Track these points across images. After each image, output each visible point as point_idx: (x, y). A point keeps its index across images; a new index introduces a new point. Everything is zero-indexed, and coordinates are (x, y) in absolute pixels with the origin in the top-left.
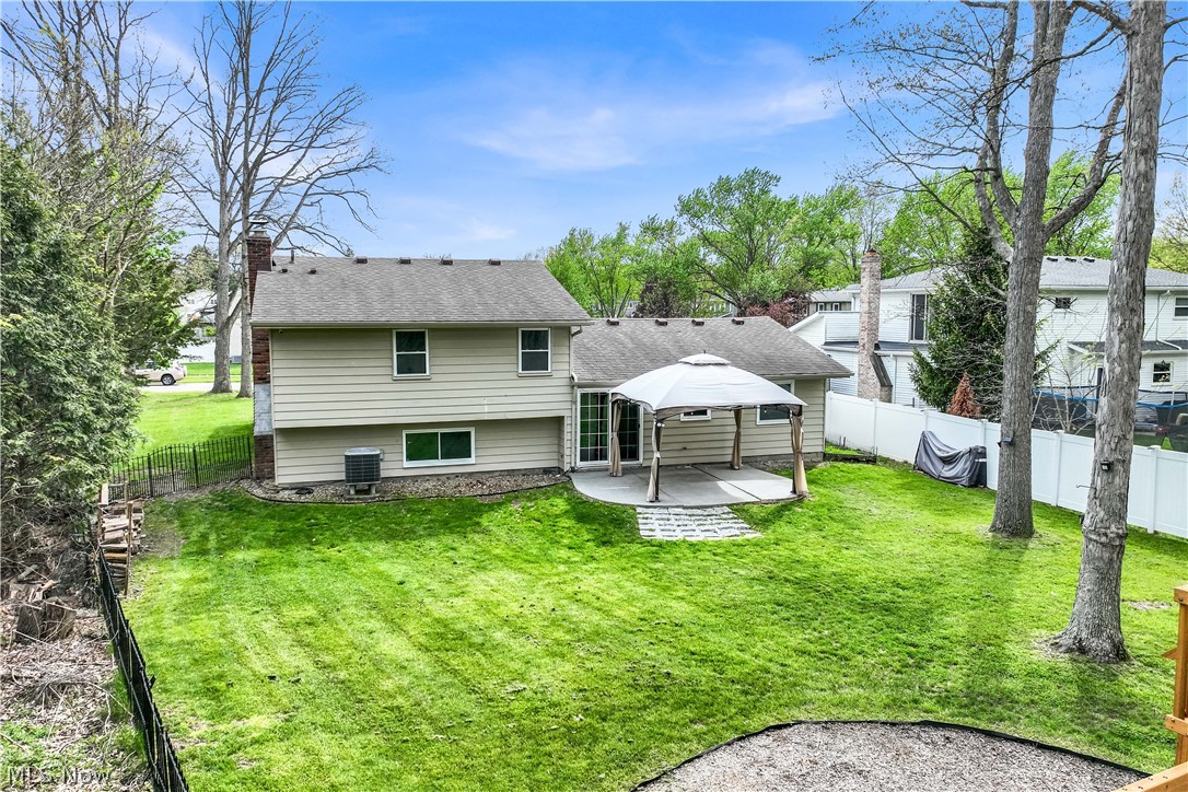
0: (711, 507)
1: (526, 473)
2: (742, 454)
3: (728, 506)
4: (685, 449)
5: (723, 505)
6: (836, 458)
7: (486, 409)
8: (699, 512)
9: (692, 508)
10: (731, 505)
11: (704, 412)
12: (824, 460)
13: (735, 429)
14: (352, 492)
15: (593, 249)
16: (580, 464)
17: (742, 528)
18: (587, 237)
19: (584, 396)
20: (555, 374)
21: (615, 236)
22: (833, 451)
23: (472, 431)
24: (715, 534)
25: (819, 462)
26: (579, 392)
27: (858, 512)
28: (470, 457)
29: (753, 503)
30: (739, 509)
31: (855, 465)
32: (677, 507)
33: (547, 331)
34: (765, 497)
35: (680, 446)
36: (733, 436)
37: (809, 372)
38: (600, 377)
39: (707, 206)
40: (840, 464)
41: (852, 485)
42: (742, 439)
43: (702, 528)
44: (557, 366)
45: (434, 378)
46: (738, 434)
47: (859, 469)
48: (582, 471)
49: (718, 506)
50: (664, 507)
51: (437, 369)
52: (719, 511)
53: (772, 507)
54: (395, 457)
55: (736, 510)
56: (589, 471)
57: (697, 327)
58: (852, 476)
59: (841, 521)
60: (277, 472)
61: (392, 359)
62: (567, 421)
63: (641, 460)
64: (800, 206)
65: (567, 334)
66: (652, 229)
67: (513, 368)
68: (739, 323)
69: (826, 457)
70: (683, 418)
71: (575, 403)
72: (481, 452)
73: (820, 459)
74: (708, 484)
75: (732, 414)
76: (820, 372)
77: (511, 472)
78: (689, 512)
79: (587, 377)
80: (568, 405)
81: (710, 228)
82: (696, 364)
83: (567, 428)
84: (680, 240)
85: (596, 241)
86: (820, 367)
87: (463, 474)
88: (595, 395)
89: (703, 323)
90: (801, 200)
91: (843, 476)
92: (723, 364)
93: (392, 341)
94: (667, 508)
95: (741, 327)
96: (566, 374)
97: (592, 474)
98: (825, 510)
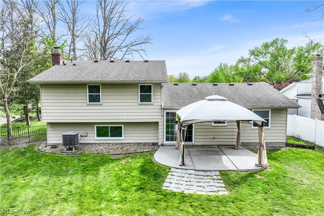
0: (210, 171)
1: (145, 144)
2: (241, 141)
3: (219, 171)
4: (214, 138)
5: (216, 171)
6: (293, 146)
7: (125, 117)
8: (202, 173)
9: (199, 171)
10: (221, 171)
11: (224, 123)
12: (286, 146)
13: (237, 130)
14: (65, 149)
15: (228, 69)
16: (166, 142)
17: (220, 187)
18: (226, 66)
19: (167, 113)
20: (155, 104)
21: (235, 65)
22: (292, 141)
23: (123, 126)
24: (203, 189)
25: (283, 147)
26: (165, 112)
27: (295, 181)
28: (122, 137)
29: (234, 171)
30: (224, 174)
31: (302, 150)
32: (192, 170)
33: (151, 86)
34: (241, 168)
35: (212, 137)
36: (236, 134)
37: (277, 105)
38: (175, 106)
39: (261, 53)
40: (294, 149)
41: (297, 162)
42: (241, 135)
43: (198, 184)
44: (155, 100)
45: (104, 104)
46: (239, 133)
47: (304, 152)
48: (167, 146)
49: (214, 171)
50: (185, 169)
51: (104, 101)
52: (213, 173)
53: (244, 174)
54: (92, 135)
55: (223, 174)
56: (170, 145)
57: (230, 86)
58: (298, 156)
59: (282, 187)
60: (48, 139)
61: (87, 96)
62: (160, 124)
63: (193, 142)
64: (297, 50)
65: (160, 87)
66: (242, 60)
67: (136, 101)
68: (250, 85)
69: (287, 145)
70: (213, 124)
71: (163, 116)
72: (126, 135)
73: (285, 145)
74: (217, 157)
75: (236, 124)
76: (283, 105)
77: (139, 144)
78: (197, 173)
79: (169, 105)
80: (160, 117)
81: (262, 60)
82: (209, 100)
83: (160, 127)
84: (252, 64)
85: (229, 67)
86: (283, 103)
87: (119, 143)
88: (172, 113)
89: (234, 85)
90: (296, 48)
91: (294, 156)
92: (224, 100)
93: (86, 89)
94: (187, 170)
95: (250, 86)
96: (159, 104)
97: (171, 147)
98: (274, 178)
